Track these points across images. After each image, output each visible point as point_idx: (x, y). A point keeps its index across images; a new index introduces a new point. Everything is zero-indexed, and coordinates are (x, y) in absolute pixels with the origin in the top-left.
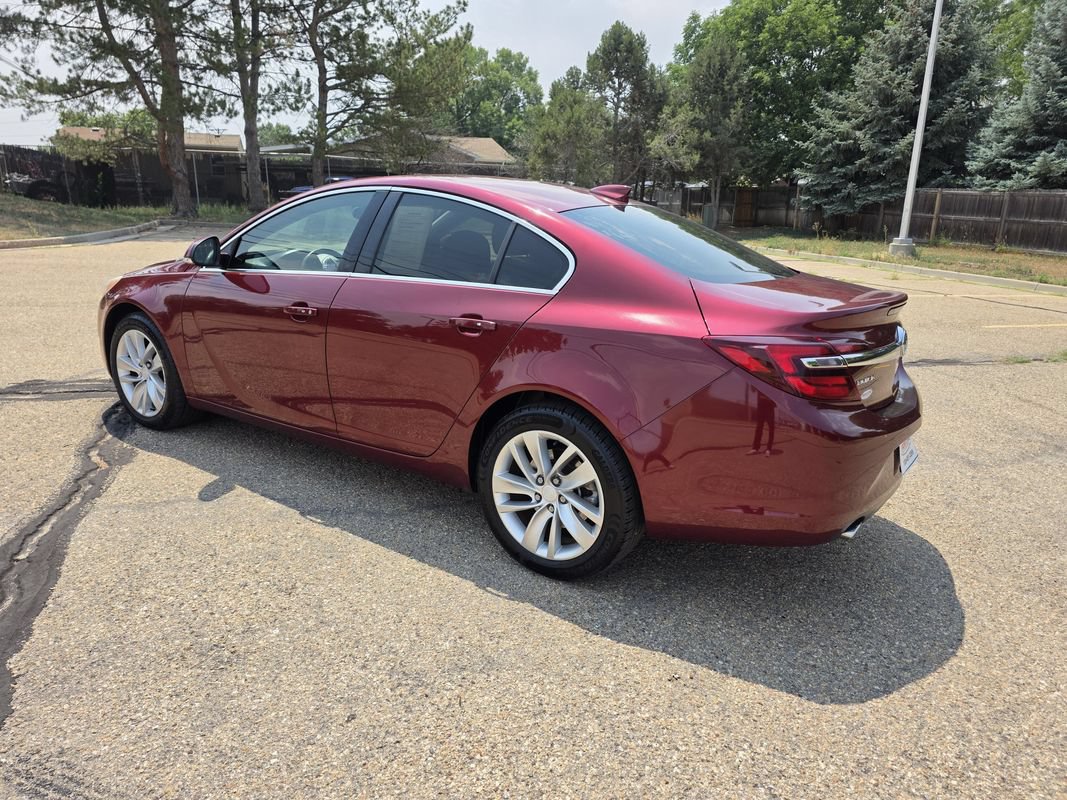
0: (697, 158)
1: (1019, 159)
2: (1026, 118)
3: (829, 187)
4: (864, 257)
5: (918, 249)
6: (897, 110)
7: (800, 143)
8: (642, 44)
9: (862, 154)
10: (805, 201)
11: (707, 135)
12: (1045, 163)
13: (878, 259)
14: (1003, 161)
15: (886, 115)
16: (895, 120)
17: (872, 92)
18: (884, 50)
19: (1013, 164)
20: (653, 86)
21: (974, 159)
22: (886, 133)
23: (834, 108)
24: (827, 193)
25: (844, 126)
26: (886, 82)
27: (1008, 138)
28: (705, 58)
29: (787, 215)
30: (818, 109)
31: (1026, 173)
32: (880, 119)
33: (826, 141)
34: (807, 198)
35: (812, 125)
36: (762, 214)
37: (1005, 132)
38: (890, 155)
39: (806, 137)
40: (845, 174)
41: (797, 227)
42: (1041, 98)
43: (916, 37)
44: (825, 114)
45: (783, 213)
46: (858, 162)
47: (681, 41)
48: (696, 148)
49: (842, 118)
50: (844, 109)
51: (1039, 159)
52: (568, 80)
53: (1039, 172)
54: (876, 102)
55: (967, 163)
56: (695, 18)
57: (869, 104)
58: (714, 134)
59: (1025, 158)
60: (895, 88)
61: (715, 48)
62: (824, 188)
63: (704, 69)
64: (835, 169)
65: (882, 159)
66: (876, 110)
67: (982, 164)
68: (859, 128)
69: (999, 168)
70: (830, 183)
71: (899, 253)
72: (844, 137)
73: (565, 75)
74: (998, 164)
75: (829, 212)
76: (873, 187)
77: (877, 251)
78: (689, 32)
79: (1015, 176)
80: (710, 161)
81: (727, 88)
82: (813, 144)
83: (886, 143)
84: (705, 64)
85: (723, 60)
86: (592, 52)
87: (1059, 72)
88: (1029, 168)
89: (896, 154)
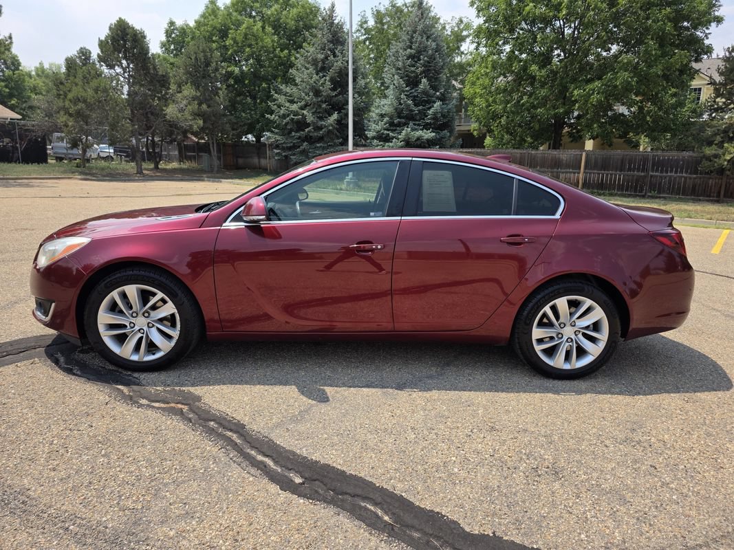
0: (201, 122)
1: (393, 131)
2: (392, 109)
3: (292, 144)
4: (333, 189)
5: (360, 183)
6: (324, 99)
7: (269, 116)
8: (144, 37)
9: (308, 125)
10: (277, 154)
11: (204, 106)
12: (407, 135)
13: (341, 189)
14: (386, 132)
15: (318, 102)
16: (324, 106)
17: (308, 87)
18: (309, 63)
19: (391, 134)
20: (155, 68)
21: (370, 130)
22: (319, 113)
23: (285, 95)
24: (290, 149)
25: (294, 107)
26: (315, 82)
27: (386, 119)
28: (192, 53)
29: (259, 162)
30: (276, 95)
31: (398, 139)
32: (314, 104)
33: (284, 116)
34: (278, 151)
35: (274, 105)
36: (241, 161)
37: (382, 116)
38: (325, 126)
39: (272, 113)
40: (299, 138)
41: (270, 170)
42: (398, 99)
43: (326, 58)
44: (281, 99)
45: (256, 160)
46: (307, 130)
47: (164, 39)
48: (199, 115)
49: (292, 102)
50: (290, 96)
51: (404, 132)
52: (80, 57)
53: (405, 139)
54: (311, 94)
55: (366, 132)
56: (172, 23)
57: (307, 94)
58: (209, 106)
59: (395, 130)
60: (320, 86)
61: (198, 47)
62: (289, 145)
63: (193, 61)
64: (293, 134)
65: (320, 128)
66: (312, 99)
67: (375, 133)
68: (302, 108)
69: (384, 136)
70: (291, 142)
71: (351, 186)
72: (296, 114)
73: (76, 53)
74: (383, 134)
75: (295, 160)
76: (318, 145)
77: (339, 185)
78: (168, 33)
79: (393, 141)
80: (209, 125)
81: (213, 75)
82: (277, 117)
83: (321, 118)
84: (193, 58)
85: (205, 56)
86: (103, 38)
87: (405, 85)
88: (399, 137)
89: (329, 125)
